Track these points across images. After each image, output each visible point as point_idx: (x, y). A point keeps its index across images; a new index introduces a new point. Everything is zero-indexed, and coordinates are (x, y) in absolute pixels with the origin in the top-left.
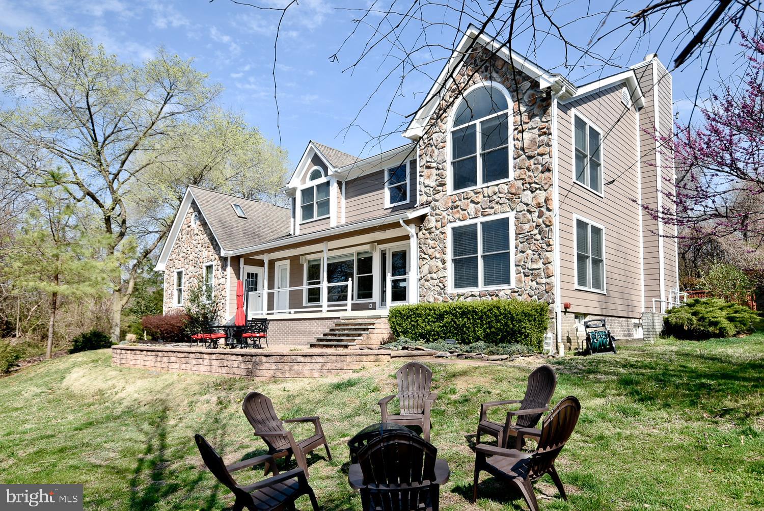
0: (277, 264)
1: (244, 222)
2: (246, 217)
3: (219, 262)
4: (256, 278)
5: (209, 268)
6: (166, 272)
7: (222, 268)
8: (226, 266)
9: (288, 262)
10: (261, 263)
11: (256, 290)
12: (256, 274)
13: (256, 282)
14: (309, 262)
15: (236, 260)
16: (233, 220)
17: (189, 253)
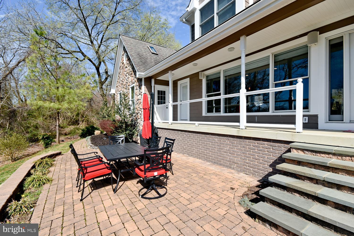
0: (179, 83)
1: (156, 56)
2: (157, 53)
3: (137, 83)
4: (165, 94)
5: (133, 88)
6: (116, 94)
7: (139, 87)
8: (141, 85)
9: (188, 80)
10: (166, 83)
11: (164, 103)
12: (164, 92)
13: (164, 97)
14: (207, 77)
15: (148, 80)
16: (148, 55)
17: (123, 80)
